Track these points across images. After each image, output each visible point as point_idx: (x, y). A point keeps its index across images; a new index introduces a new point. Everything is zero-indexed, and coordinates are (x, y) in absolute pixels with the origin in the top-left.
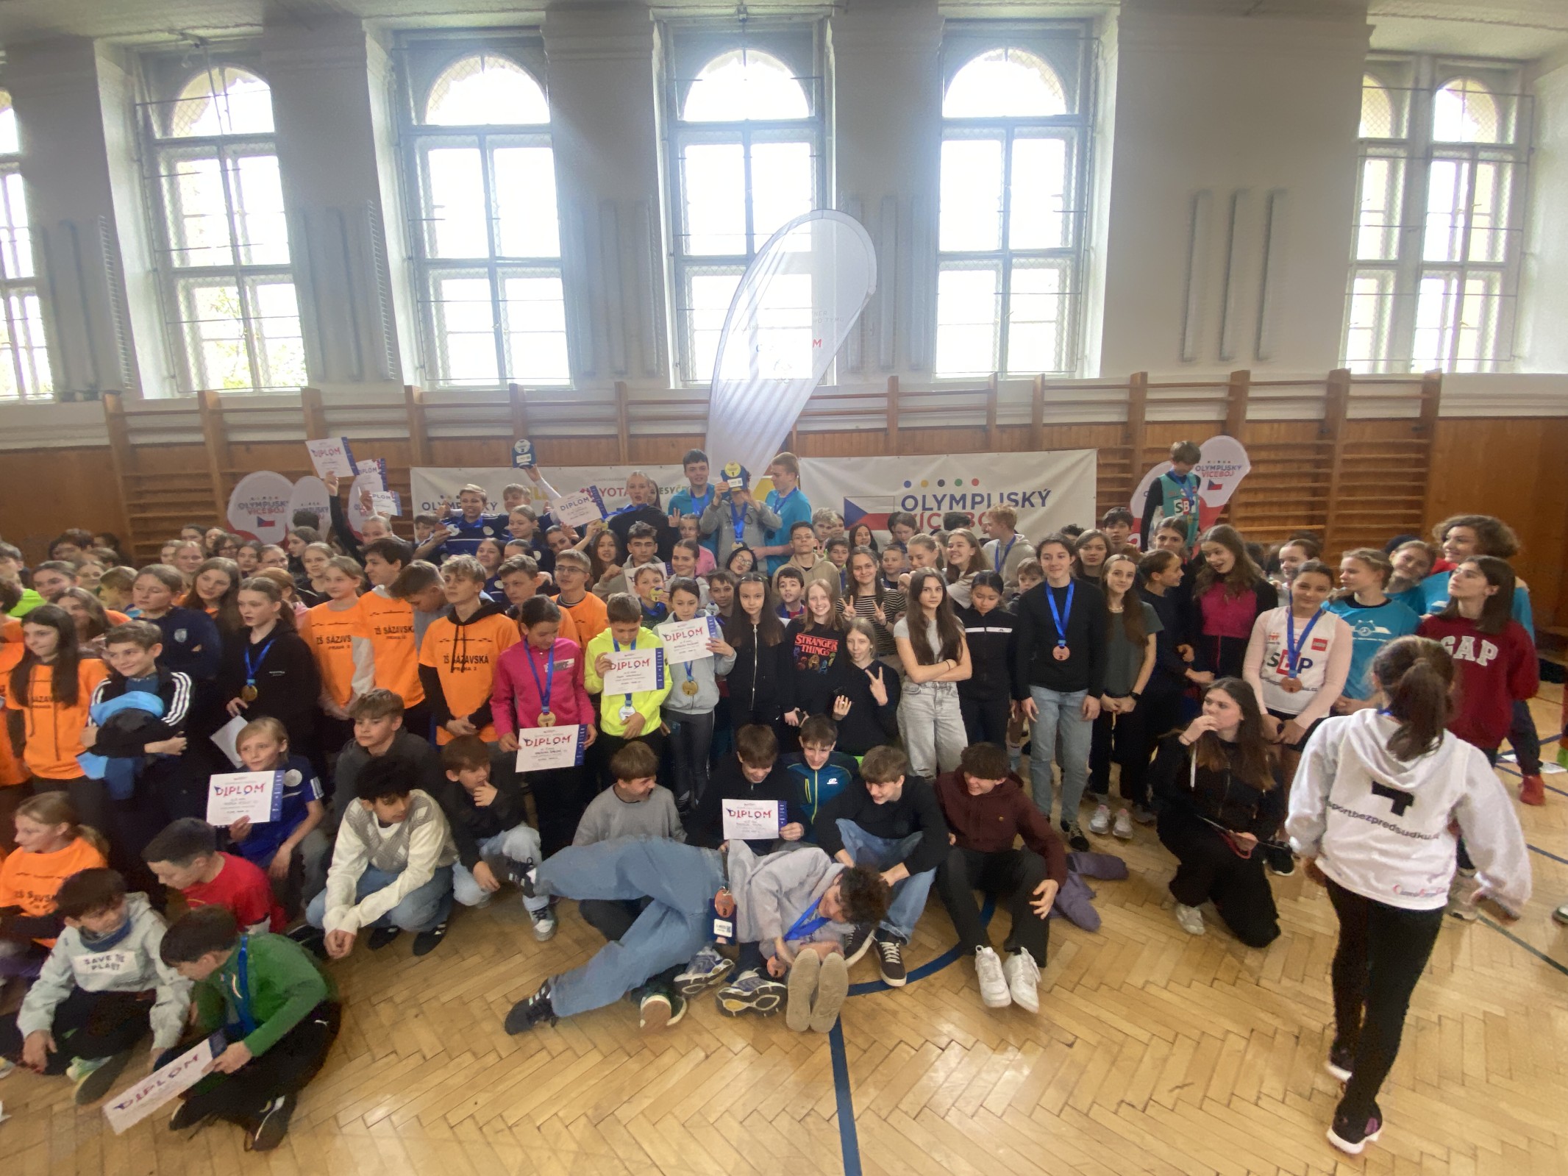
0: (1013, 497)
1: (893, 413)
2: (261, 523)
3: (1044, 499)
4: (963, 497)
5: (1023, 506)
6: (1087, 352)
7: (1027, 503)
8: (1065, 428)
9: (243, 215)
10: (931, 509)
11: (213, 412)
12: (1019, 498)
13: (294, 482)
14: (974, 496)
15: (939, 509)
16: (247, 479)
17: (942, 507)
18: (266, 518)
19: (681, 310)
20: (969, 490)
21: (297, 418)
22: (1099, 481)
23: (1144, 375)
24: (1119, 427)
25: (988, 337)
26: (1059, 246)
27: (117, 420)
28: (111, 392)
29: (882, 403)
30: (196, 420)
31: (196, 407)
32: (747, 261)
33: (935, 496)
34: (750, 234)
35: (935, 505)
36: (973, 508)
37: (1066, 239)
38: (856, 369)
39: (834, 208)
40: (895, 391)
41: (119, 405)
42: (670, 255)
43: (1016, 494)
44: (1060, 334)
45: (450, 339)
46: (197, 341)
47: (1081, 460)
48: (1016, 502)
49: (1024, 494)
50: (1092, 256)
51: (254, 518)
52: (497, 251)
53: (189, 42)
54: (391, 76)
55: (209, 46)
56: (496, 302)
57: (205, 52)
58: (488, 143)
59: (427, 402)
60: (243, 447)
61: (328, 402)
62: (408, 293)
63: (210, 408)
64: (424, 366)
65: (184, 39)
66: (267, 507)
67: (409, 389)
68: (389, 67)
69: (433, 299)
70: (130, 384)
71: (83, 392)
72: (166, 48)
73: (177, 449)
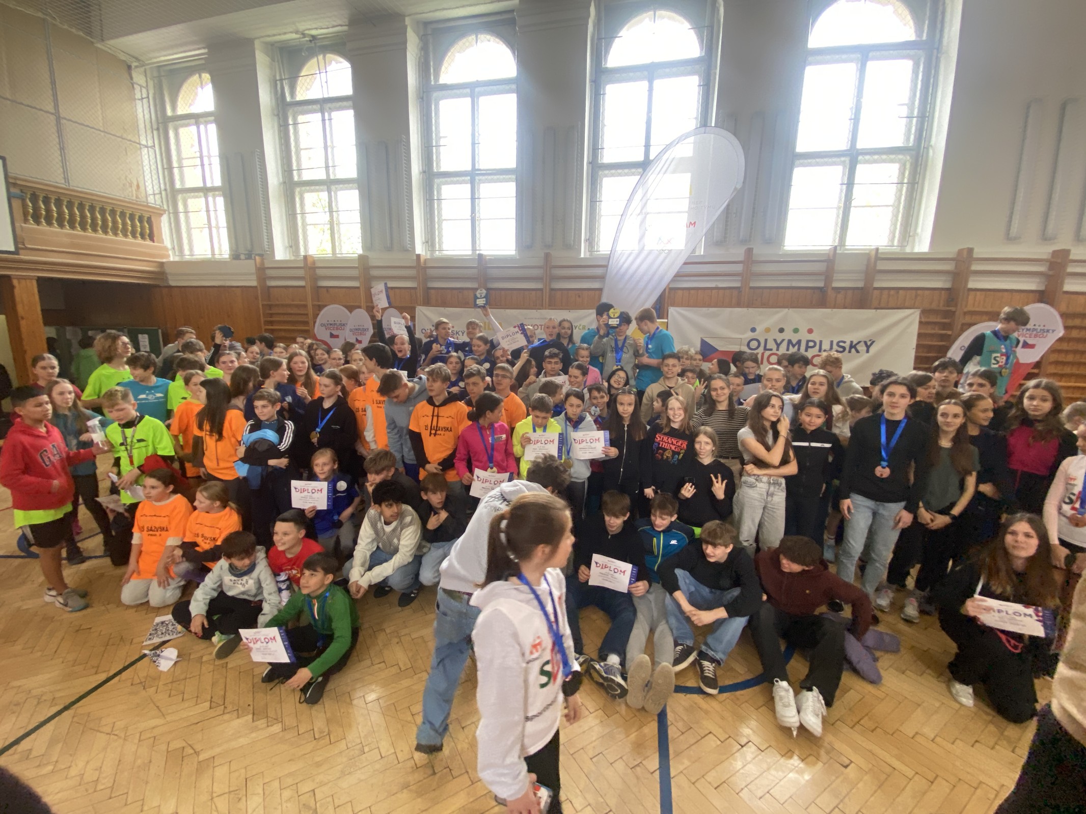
0: (841, 344)
1: (747, 275)
2: (332, 336)
3: (868, 348)
4: (799, 342)
5: (850, 352)
6: (919, 230)
7: (853, 350)
8: (892, 292)
9: (333, 148)
10: (771, 350)
11: (310, 268)
12: (847, 345)
13: (351, 312)
14: (808, 341)
15: (778, 350)
16: (326, 309)
17: (780, 349)
18: (335, 333)
19: (594, 201)
20: (804, 336)
21: (355, 273)
22: (920, 336)
23: (970, 251)
24: (943, 292)
25: (831, 219)
26: (901, 145)
27: (261, 271)
28: (259, 255)
29: (739, 268)
30: (301, 273)
31: (302, 265)
32: (644, 165)
33: (775, 340)
34: (647, 146)
35: (774, 347)
36: (806, 350)
37: (908, 139)
38: (721, 242)
39: (713, 125)
40: (749, 258)
41: (262, 263)
42: (589, 163)
43: (844, 342)
44: (895, 216)
45: (445, 224)
46: (304, 225)
47: (906, 317)
48: (844, 348)
49: (852, 342)
50: (931, 152)
51: (328, 332)
52: (477, 165)
53: (306, 39)
54: (421, 53)
55: (317, 41)
56: (473, 199)
57: (315, 45)
58: (476, 93)
59: (429, 265)
60: (324, 290)
61: (372, 263)
62: (422, 194)
63: (309, 266)
64: (428, 242)
65: (303, 37)
66: (336, 326)
67: (418, 256)
68: (420, 47)
69: (436, 198)
70: (269, 251)
71: (245, 254)
72: (294, 43)
73: (291, 289)
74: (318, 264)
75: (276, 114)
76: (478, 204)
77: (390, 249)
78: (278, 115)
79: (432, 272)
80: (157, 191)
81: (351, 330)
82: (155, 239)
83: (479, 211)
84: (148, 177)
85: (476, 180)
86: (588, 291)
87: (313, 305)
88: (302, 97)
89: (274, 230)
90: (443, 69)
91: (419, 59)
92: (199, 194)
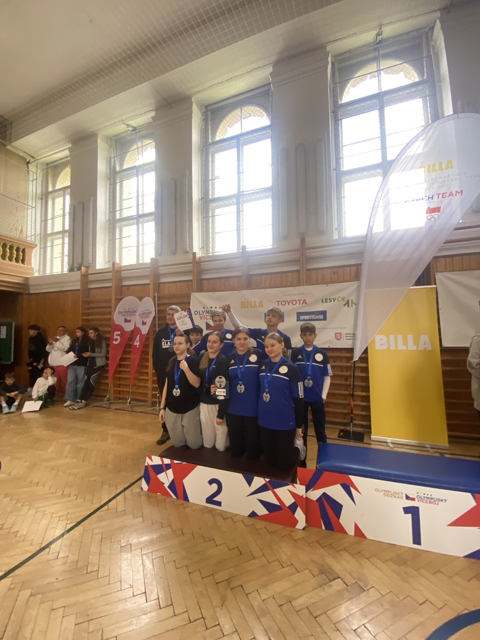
9: (142, 196)
19: (339, 199)
21: (148, 272)
27: (85, 278)
28: (85, 267)
30: (109, 276)
31: (111, 270)
32: (383, 166)
41: (87, 271)
45: (217, 236)
46: (121, 248)
51: (123, 318)
52: (241, 188)
53: (130, 128)
54: (202, 123)
55: (137, 131)
56: (239, 212)
57: (136, 135)
58: (241, 142)
59: (202, 260)
60: (126, 288)
61: (161, 264)
62: (200, 214)
63: (116, 269)
64: (204, 247)
65: (128, 127)
66: (129, 313)
67: (194, 254)
68: (202, 120)
69: (210, 215)
70: (92, 263)
71: (77, 267)
72: (123, 135)
73: (104, 289)
74: (123, 269)
75: (109, 178)
76: (243, 215)
77: (174, 253)
78: (110, 179)
79: (204, 266)
80: (33, 234)
81: (140, 315)
82: (25, 263)
83: (243, 220)
84: (29, 226)
85: (241, 200)
86: (343, 267)
87: (115, 299)
88: (126, 167)
89: (97, 249)
90: (218, 134)
91: (201, 127)
92: (61, 236)
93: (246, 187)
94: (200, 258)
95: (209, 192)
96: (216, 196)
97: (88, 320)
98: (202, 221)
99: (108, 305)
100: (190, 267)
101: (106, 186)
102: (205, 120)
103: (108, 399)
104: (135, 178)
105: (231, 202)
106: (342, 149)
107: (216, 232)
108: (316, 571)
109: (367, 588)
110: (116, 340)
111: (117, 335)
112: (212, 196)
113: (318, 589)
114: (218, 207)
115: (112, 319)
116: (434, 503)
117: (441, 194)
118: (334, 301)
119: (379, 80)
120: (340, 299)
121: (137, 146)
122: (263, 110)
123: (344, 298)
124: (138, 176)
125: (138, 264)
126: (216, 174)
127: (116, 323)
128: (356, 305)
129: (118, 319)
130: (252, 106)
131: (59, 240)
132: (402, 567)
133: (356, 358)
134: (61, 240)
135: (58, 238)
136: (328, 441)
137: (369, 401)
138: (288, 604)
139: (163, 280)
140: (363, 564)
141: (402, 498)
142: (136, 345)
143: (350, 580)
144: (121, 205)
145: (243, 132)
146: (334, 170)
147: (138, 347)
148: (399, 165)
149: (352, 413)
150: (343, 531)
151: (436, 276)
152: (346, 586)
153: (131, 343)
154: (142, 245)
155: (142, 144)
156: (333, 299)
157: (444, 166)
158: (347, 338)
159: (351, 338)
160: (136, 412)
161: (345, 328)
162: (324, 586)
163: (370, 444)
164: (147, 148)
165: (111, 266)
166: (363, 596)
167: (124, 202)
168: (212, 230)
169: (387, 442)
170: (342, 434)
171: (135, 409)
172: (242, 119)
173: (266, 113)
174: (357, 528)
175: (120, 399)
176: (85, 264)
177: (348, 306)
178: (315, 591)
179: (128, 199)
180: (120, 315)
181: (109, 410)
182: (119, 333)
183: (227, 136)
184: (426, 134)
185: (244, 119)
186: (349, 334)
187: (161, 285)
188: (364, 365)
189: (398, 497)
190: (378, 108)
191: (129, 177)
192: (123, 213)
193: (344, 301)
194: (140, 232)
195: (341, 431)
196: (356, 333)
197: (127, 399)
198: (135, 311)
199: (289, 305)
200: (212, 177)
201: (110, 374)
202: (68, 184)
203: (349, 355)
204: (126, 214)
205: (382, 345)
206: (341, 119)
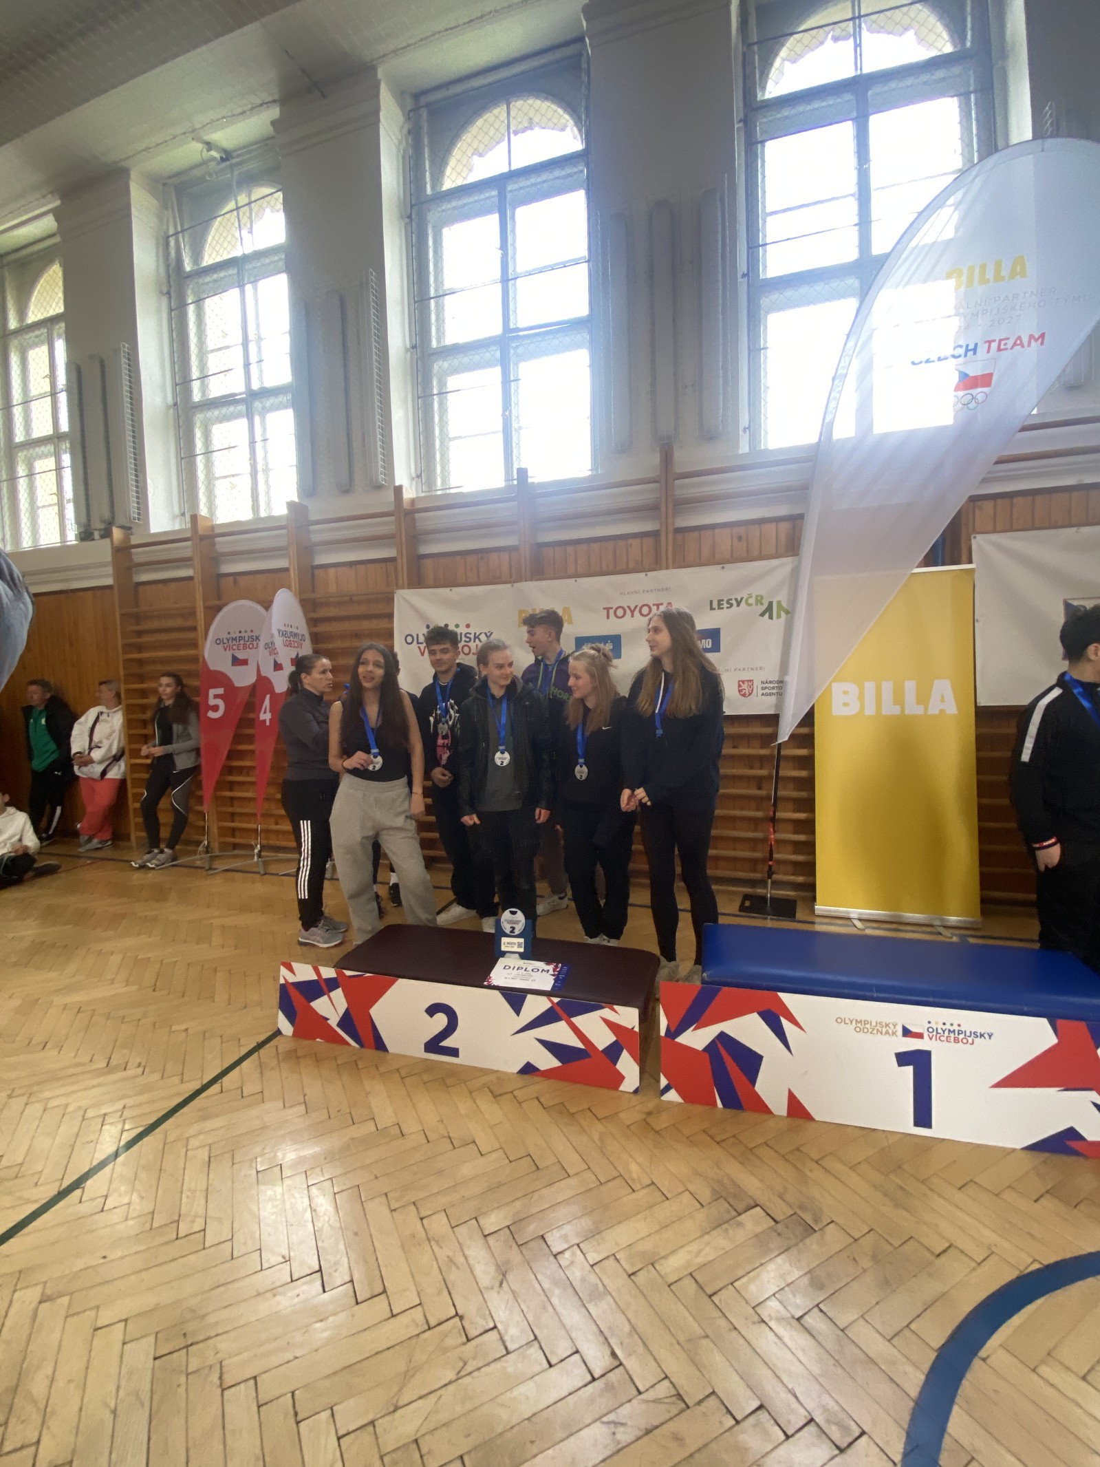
9: (259, 339)
11: (202, 538)
18: (241, 655)
19: (755, 352)
21: (282, 539)
27: (122, 554)
28: (122, 527)
30: (185, 549)
31: (188, 535)
32: (861, 271)
34: (866, 223)
38: (1079, 386)
45: (452, 445)
46: (210, 479)
51: (229, 654)
52: (512, 323)
53: (214, 153)
54: (407, 140)
55: (234, 161)
56: (507, 382)
57: (232, 173)
58: (509, 196)
59: (419, 505)
60: (231, 579)
61: (314, 517)
62: (409, 387)
63: (200, 533)
64: (421, 475)
65: (208, 150)
66: (242, 642)
67: (398, 490)
68: (405, 131)
69: (435, 391)
70: (139, 519)
71: (100, 530)
72: (197, 173)
73: (173, 585)
74: (217, 531)
75: (165, 291)
76: (517, 391)
77: (347, 490)
78: (168, 293)
79: (425, 521)
83: (517, 405)
85: (512, 351)
86: (760, 524)
87: (206, 608)
88: (211, 262)
89: (149, 481)
90: (448, 171)
91: (404, 151)
92: (50, 448)
93: (525, 317)
94: (413, 501)
95: (430, 328)
96: (449, 340)
97: (140, 662)
98: (416, 409)
99: (190, 623)
100: (386, 526)
101: (159, 311)
102: (414, 134)
103: (207, 847)
104: (235, 292)
105: (488, 356)
106: (765, 222)
107: (450, 436)
108: (705, 1194)
109: (821, 1225)
110: (215, 708)
111: (216, 696)
112: (439, 341)
113: (715, 1233)
114: (456, 371)
115: (201, 660)
116: (965, 1041)
117: (994, 341)
118: (738, 605)
119: (857, 46)
120: (752, 601)
121: (236, 204)
122: (565, 110)
123: (762, 597)
124: (241, 286)
125: (257, 519)
126: (448, 284)
127: (212, 668)
128: (787, 612)
129: (215, 657)
130: (537, 97)
131: (46, 461)
132: (892, 1177)
133: (784, 737)
134: (53, 459)
135: (46, 456)
136: (722, 920)
137: (812, 831)
138: (648, 1271)
139: (322, 559)
140: (809, 1174)
141: (894, 1033)
142: (265, 721)
143: (781, 1211)
144: (203, 365)
145: (513, 168)
146: (744, 275)
147: (268, 723)
148: (901, 266)
149: (771, 859)
150: (761, 1107)
151: (973, 541)
152: (773, 1223)
153: (252, 716)
154: (264, 471)
155: (249, 196)
156: (736, 599)
157: (1005, 273)
158: (764, 692)
159: (775, 691)
160: (277, 875)
161: (761, 668)
162: (726, 1226)
163: (813, 923)
164: (262, 208)
165: (189, 526)
166: (812, 1242)
167: (211, 356)
168: (441, 430)
169: (849, 919)
170: (747, 904)
171: (273, 868)
172: (512, 135)
173: (573, 119)
174: (792, 1099)
175: (235, 846)
176: (120, 520)
177: (771, 617)
178: (706, 1237)
179: (220, 349)
180: (221, 645)
181: (211, 872)
182: (220, 691)
183: (473, 178)
184: (965, 189)
185: (516, 133)
186: (771, 682)
187: (316, 571)
188: (803, 752)
189: (887, 1033)
190: (854, 114)
191: (218, 289)
192: (211, 387)
193: (762, 604)
194: (258, 438)
195: (746, 897)
196: (787, 678)
197: (252, 848)
198: (257, 638)
199: (632, 616)
200: (436, 290)
201: (207, 790)
202: (59, 308)
203: (769, 730)
204: (217, 388)
205: (846, 704)
206: (763, 142)
